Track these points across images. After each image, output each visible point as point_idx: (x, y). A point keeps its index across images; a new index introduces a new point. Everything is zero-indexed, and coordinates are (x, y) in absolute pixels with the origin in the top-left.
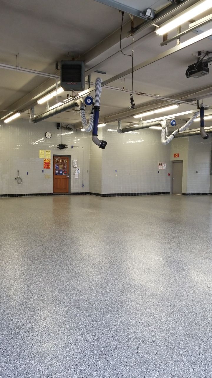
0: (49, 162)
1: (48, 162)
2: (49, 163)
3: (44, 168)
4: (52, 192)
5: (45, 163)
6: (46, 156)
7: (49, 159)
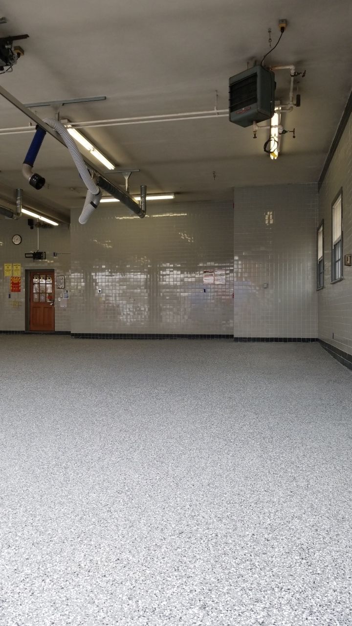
1: (17, 282)
5: (13, 283)
6: (14, 272)
7: (19, 277)
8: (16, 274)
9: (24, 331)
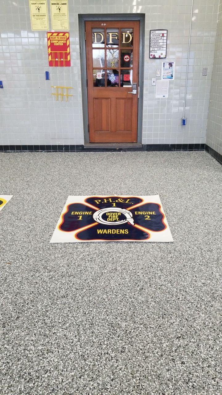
0: (65, 44)
1: (61, 43)
2: (65, 47)
3: (51, 64)
4: (81, 142)
5: (52, 46)
6: (53, 21)
7: (64, 33)
8: (58, 26)
9: (82, 146)
